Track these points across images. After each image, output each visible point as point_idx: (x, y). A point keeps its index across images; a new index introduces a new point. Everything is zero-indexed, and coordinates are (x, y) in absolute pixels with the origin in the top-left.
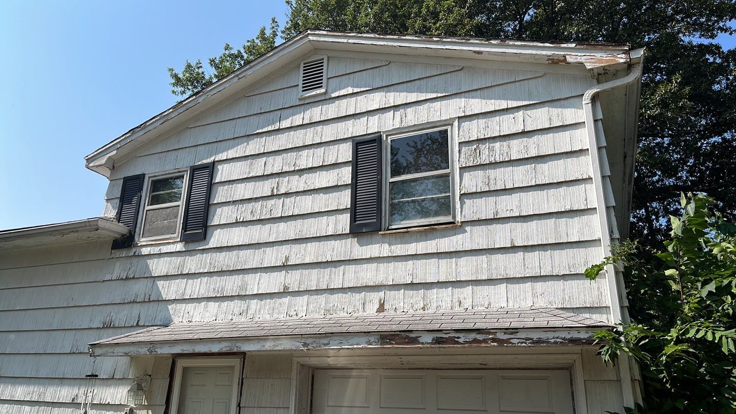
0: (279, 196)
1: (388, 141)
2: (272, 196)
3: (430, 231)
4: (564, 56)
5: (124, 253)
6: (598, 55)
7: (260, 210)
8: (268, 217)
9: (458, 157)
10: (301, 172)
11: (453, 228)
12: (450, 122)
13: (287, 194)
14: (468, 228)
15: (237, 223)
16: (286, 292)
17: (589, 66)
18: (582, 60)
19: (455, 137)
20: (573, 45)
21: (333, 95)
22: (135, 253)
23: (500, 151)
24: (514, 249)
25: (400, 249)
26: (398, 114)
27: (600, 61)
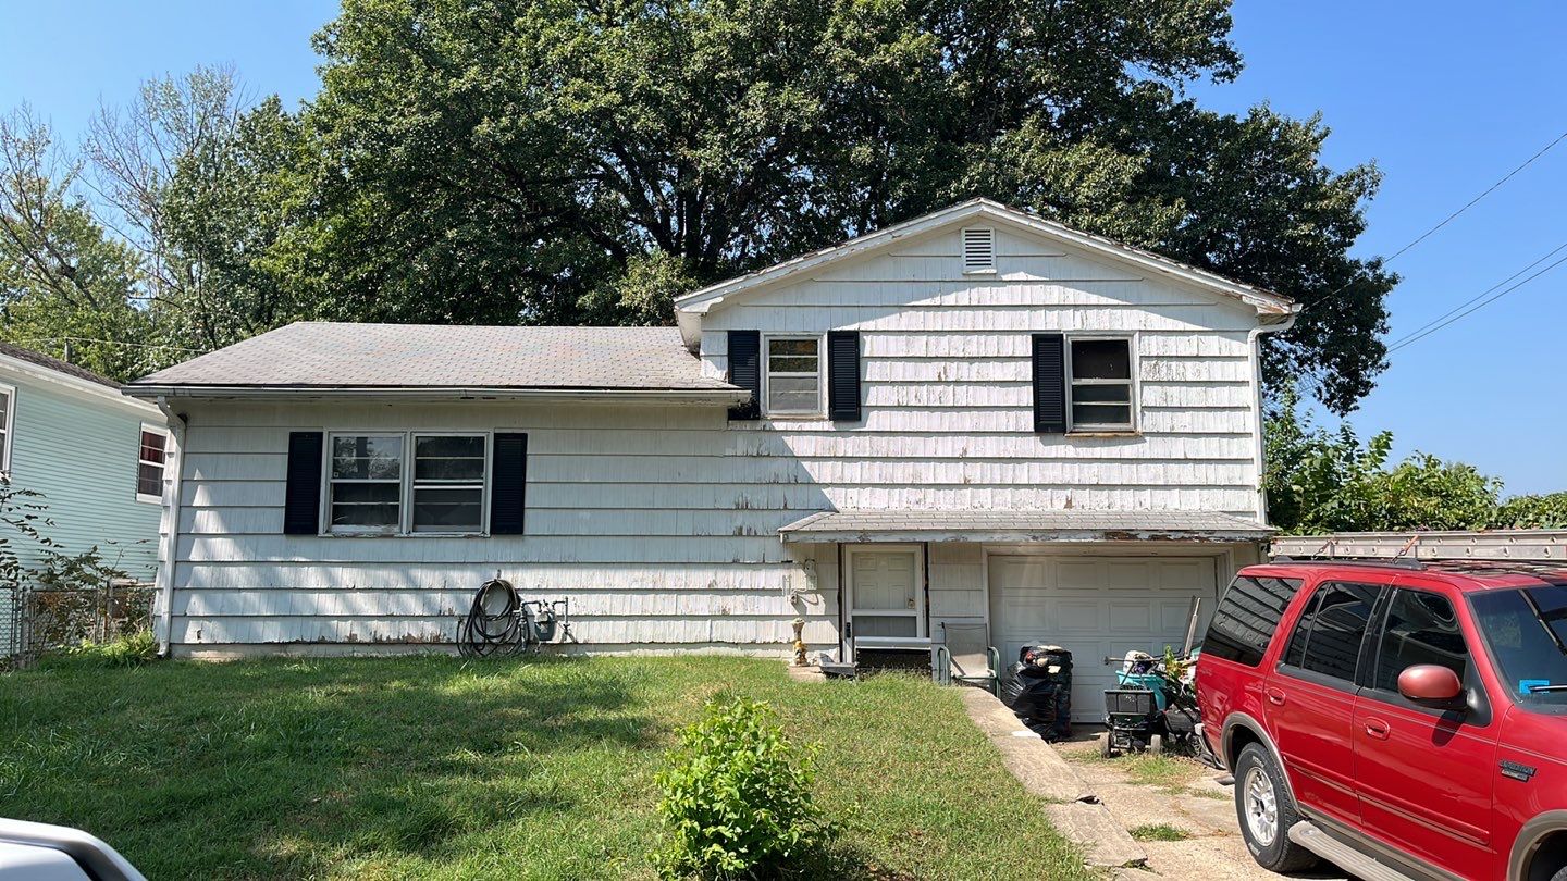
0: (948, 383)
1: (1068, 341)
2: (939, 382)
3: (1114, 439)
4: (1241, 296)
5: (748, 425)
6: (1270, 302)
7: (925, 396)
8: (938, 404)
9: (1139, 370)
10: (972, 359)
11: (1135, 437)
12: (1131, 334)
13: (958, 383)
14: (1147, 438)
15: (899, 407)
16: (966, 485)
17: (1260, 311)
18: (1256, 303)
19: (1137, 350)
20: (1250, 288)
21: (1005, 278)
22: (764, 426)
23: (1176, 370)
24: (1186, 460)
25: (1085, 452)
26: (1078, 314)
27: (1269, 308)
